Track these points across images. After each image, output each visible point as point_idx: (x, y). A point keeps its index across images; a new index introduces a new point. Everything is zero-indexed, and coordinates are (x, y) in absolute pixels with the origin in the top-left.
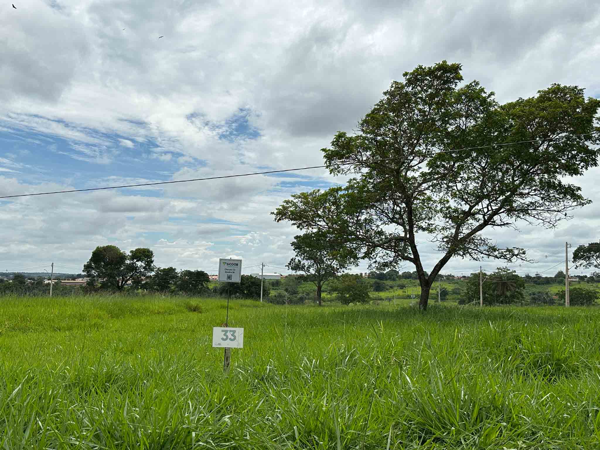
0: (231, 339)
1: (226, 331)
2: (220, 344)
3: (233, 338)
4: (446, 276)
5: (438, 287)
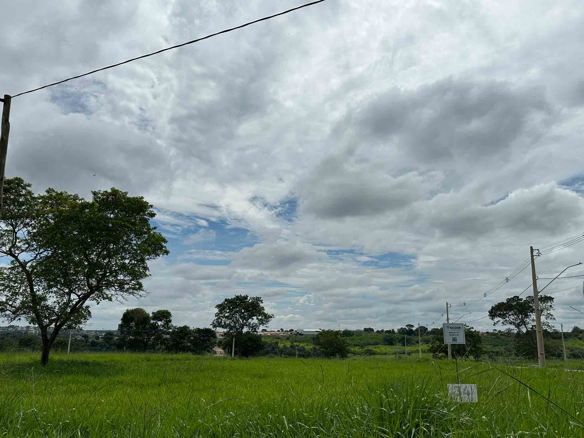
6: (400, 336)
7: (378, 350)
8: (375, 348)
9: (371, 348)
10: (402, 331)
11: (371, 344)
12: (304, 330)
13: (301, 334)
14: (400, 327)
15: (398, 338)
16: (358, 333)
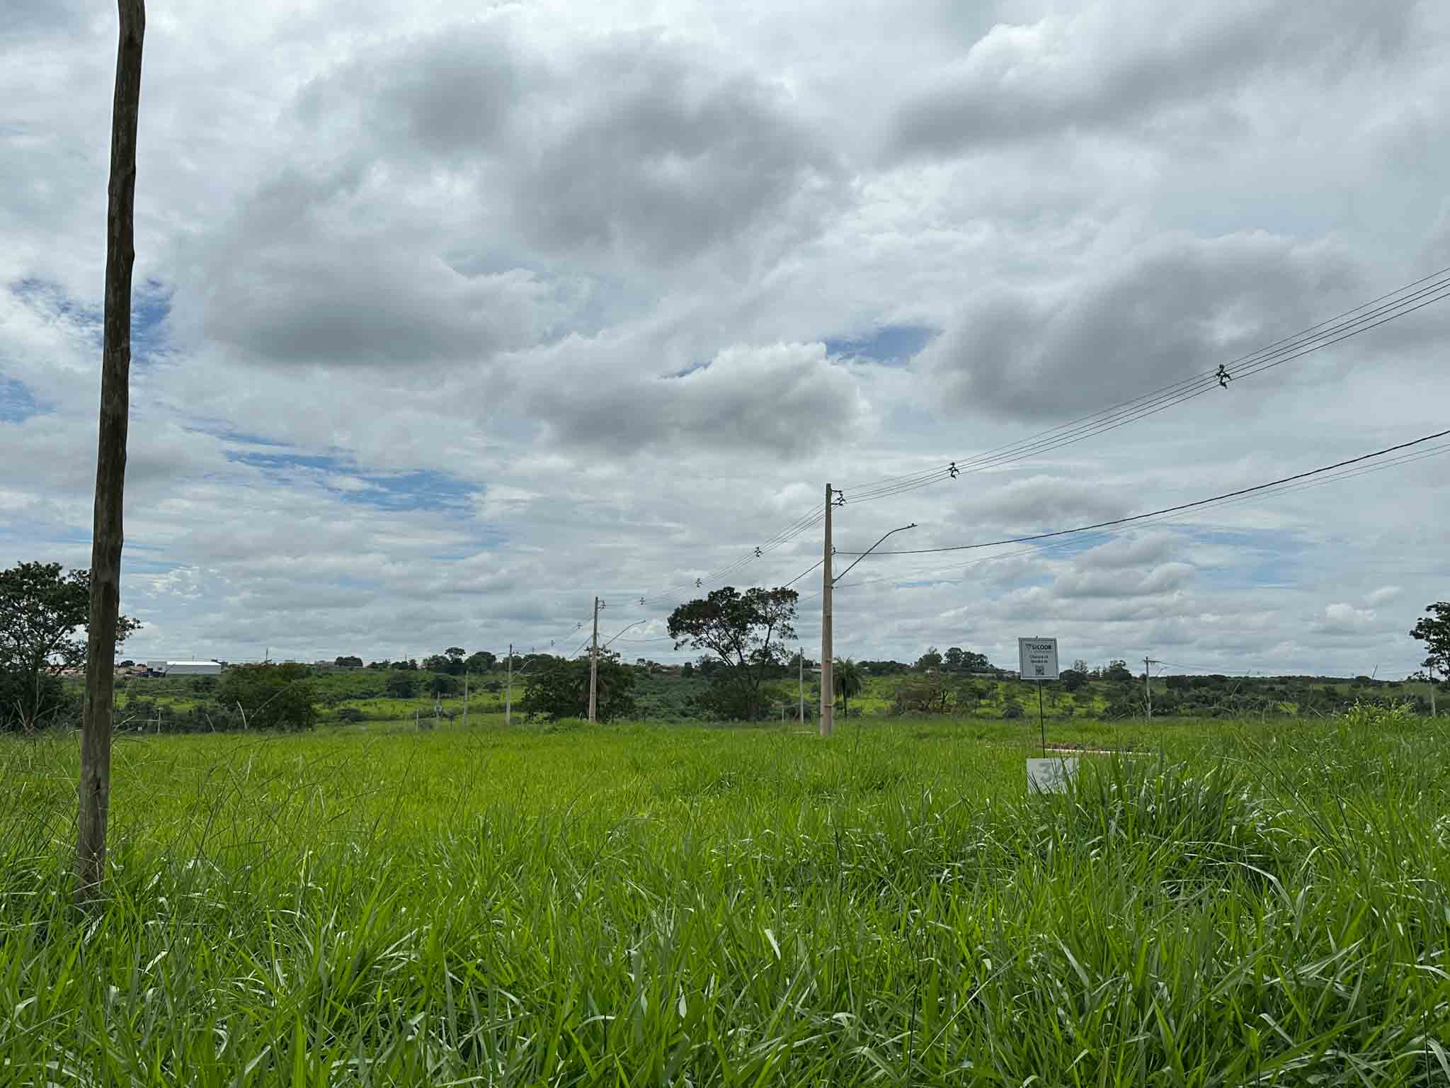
6: (431, 676)
7: (372, 710)
8: (365, 705)
9: (353, 705)
10: (435, 664)
11: (356, 697)
12: (170, 663)
13: (157, 674)
14: (429, 655)
15: (423, 681)
16: (322, 669)
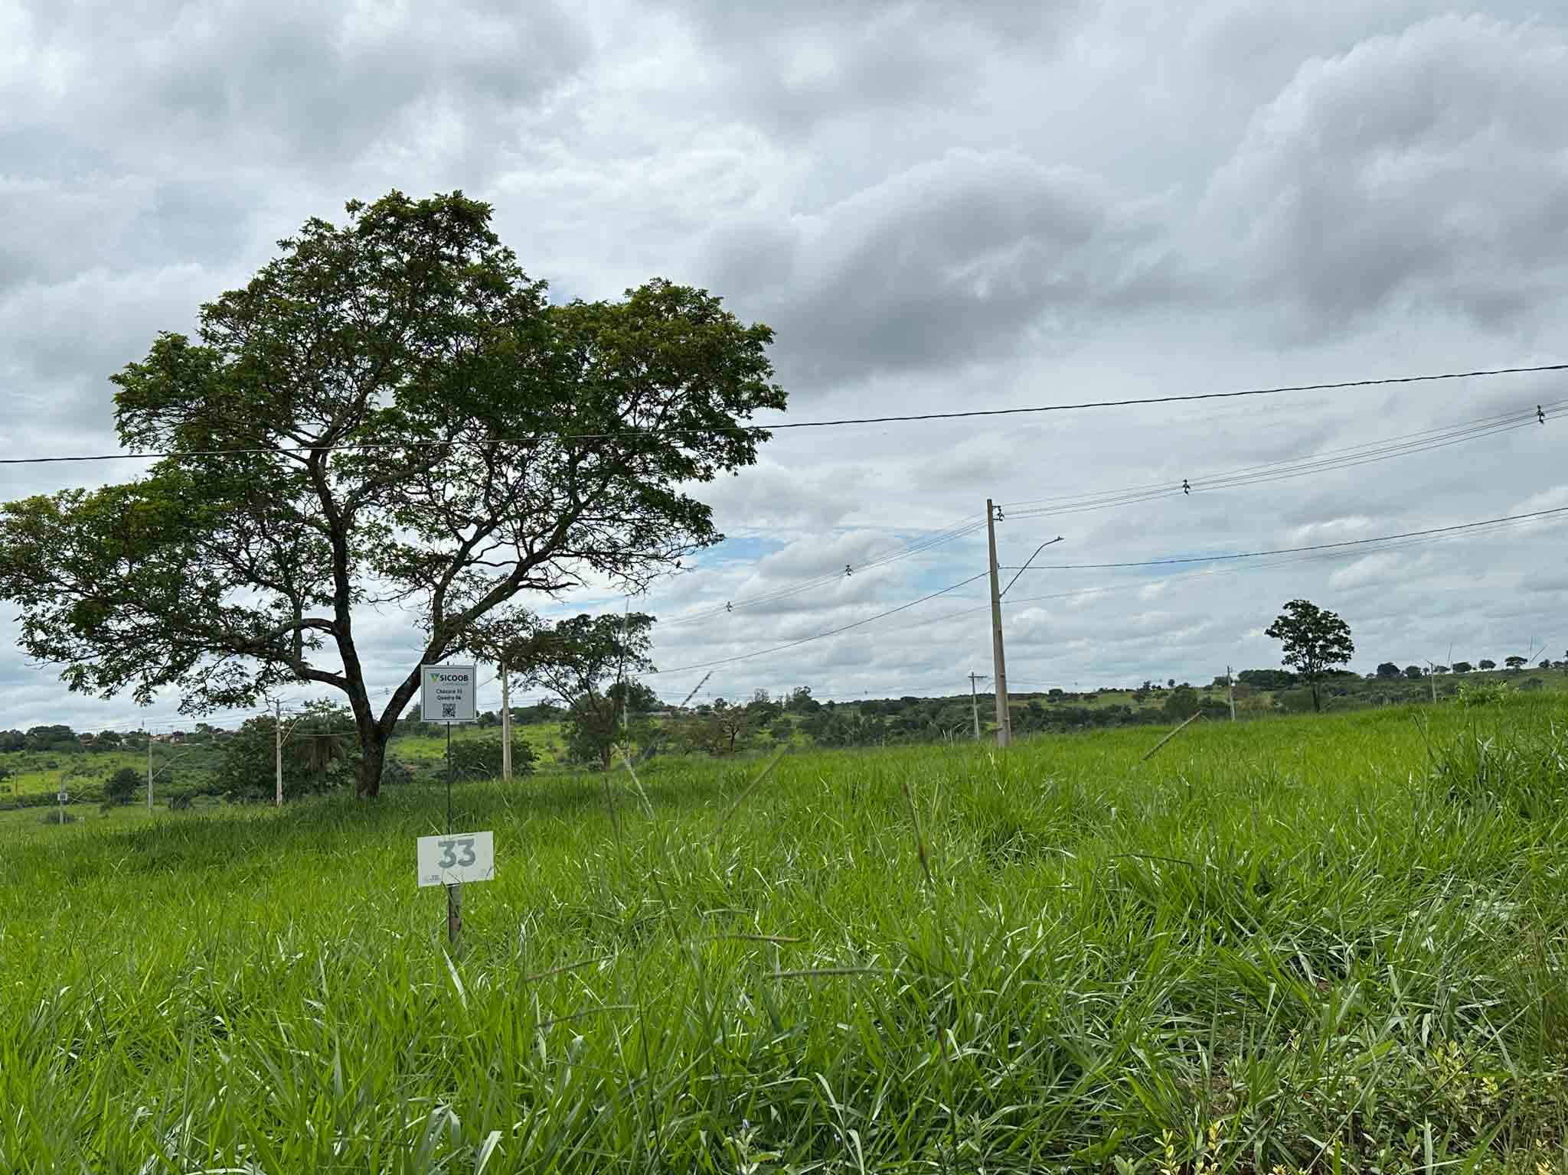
0: (463, 863)
1: (450, 844)
2: (436, 878)
3: (467, 858)
4: (126, 736)
5: (107, 767)
